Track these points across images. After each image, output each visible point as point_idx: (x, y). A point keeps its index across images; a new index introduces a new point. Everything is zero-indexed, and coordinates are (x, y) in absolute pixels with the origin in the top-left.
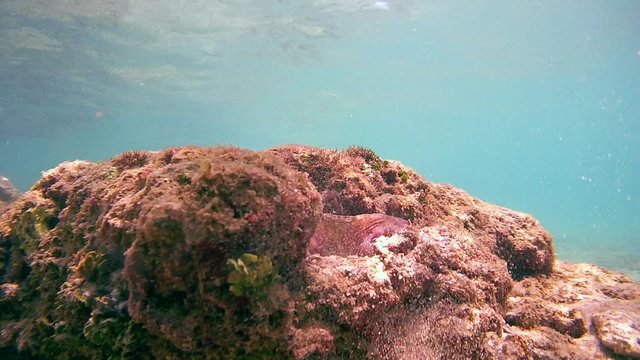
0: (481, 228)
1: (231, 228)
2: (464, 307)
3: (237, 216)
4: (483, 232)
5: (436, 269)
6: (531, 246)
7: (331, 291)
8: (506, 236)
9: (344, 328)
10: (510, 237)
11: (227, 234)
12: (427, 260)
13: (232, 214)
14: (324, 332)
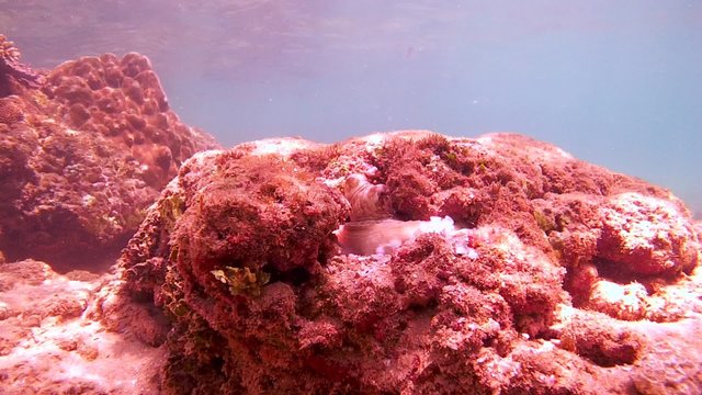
0: (580, 221)
1: (214, 248)
2: (461, 320)
3: (220, 238)
4: (581, 226)
5: (444, 279)
6: (646, 245)
7: (339, 292)
8: (617, 232)
9: (348, 325)
10: (623, 233)
11: (211, 252)
12: (437, 269)
13: (216, 237)
14: (328, 326)
